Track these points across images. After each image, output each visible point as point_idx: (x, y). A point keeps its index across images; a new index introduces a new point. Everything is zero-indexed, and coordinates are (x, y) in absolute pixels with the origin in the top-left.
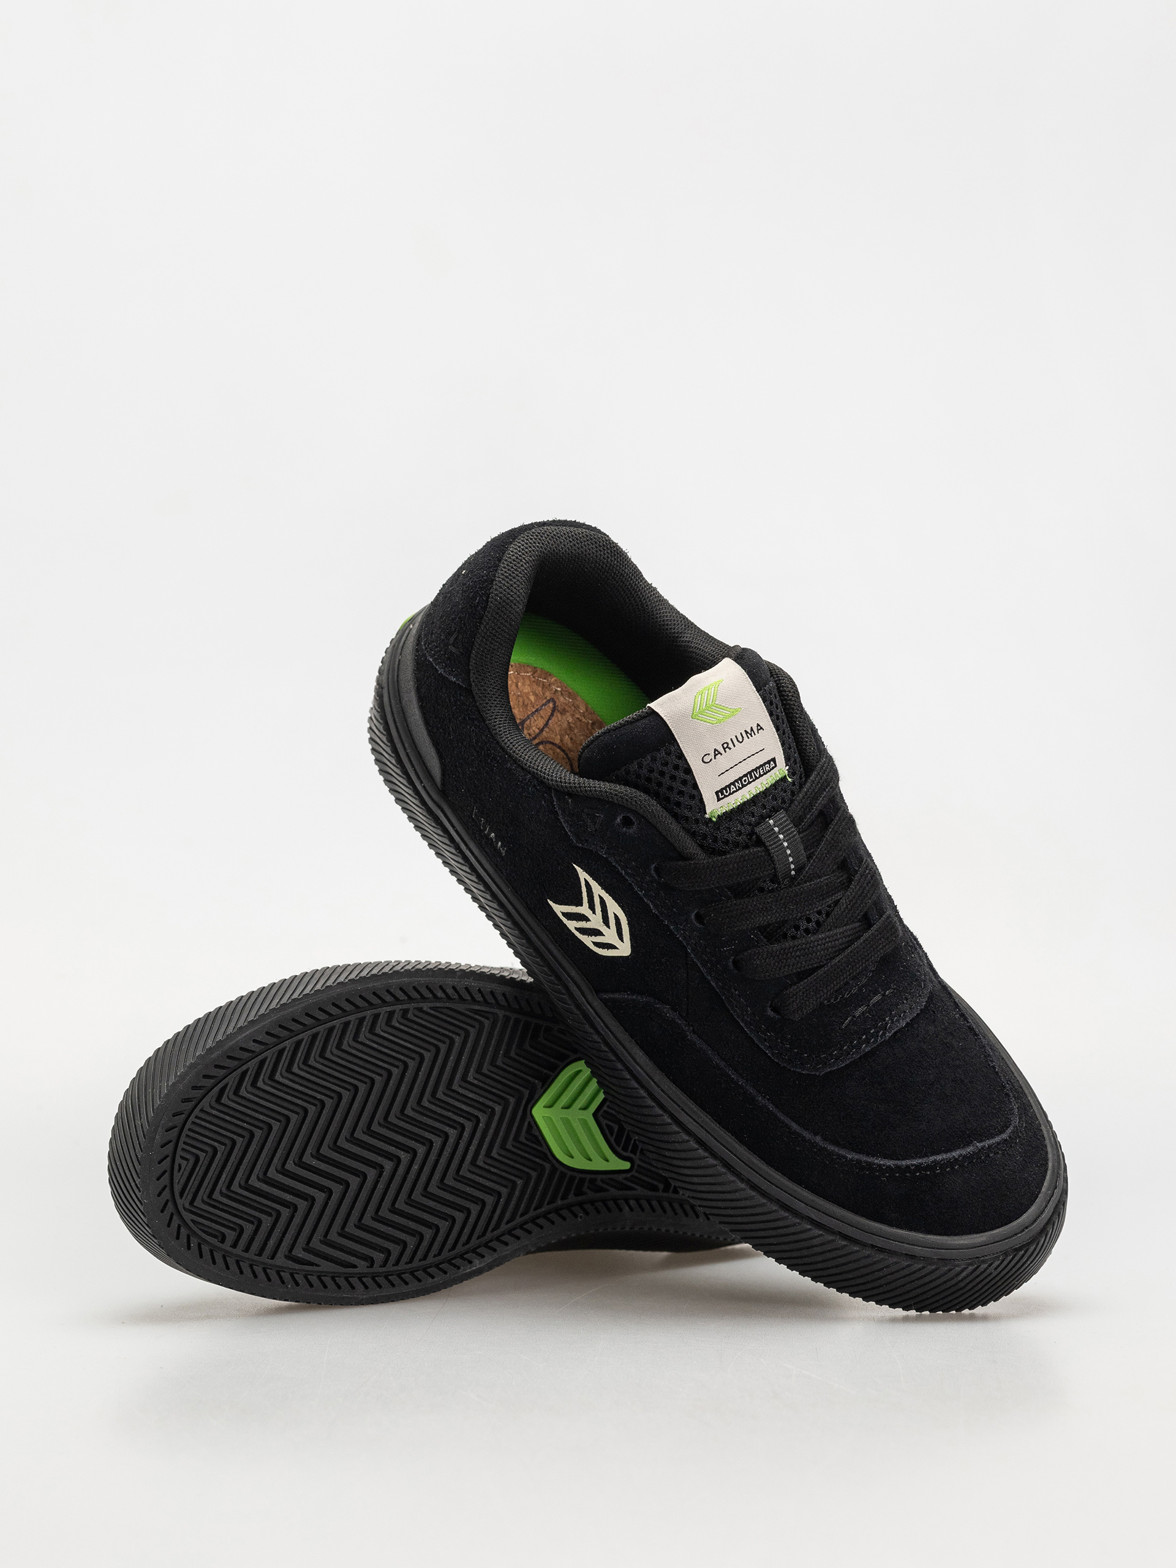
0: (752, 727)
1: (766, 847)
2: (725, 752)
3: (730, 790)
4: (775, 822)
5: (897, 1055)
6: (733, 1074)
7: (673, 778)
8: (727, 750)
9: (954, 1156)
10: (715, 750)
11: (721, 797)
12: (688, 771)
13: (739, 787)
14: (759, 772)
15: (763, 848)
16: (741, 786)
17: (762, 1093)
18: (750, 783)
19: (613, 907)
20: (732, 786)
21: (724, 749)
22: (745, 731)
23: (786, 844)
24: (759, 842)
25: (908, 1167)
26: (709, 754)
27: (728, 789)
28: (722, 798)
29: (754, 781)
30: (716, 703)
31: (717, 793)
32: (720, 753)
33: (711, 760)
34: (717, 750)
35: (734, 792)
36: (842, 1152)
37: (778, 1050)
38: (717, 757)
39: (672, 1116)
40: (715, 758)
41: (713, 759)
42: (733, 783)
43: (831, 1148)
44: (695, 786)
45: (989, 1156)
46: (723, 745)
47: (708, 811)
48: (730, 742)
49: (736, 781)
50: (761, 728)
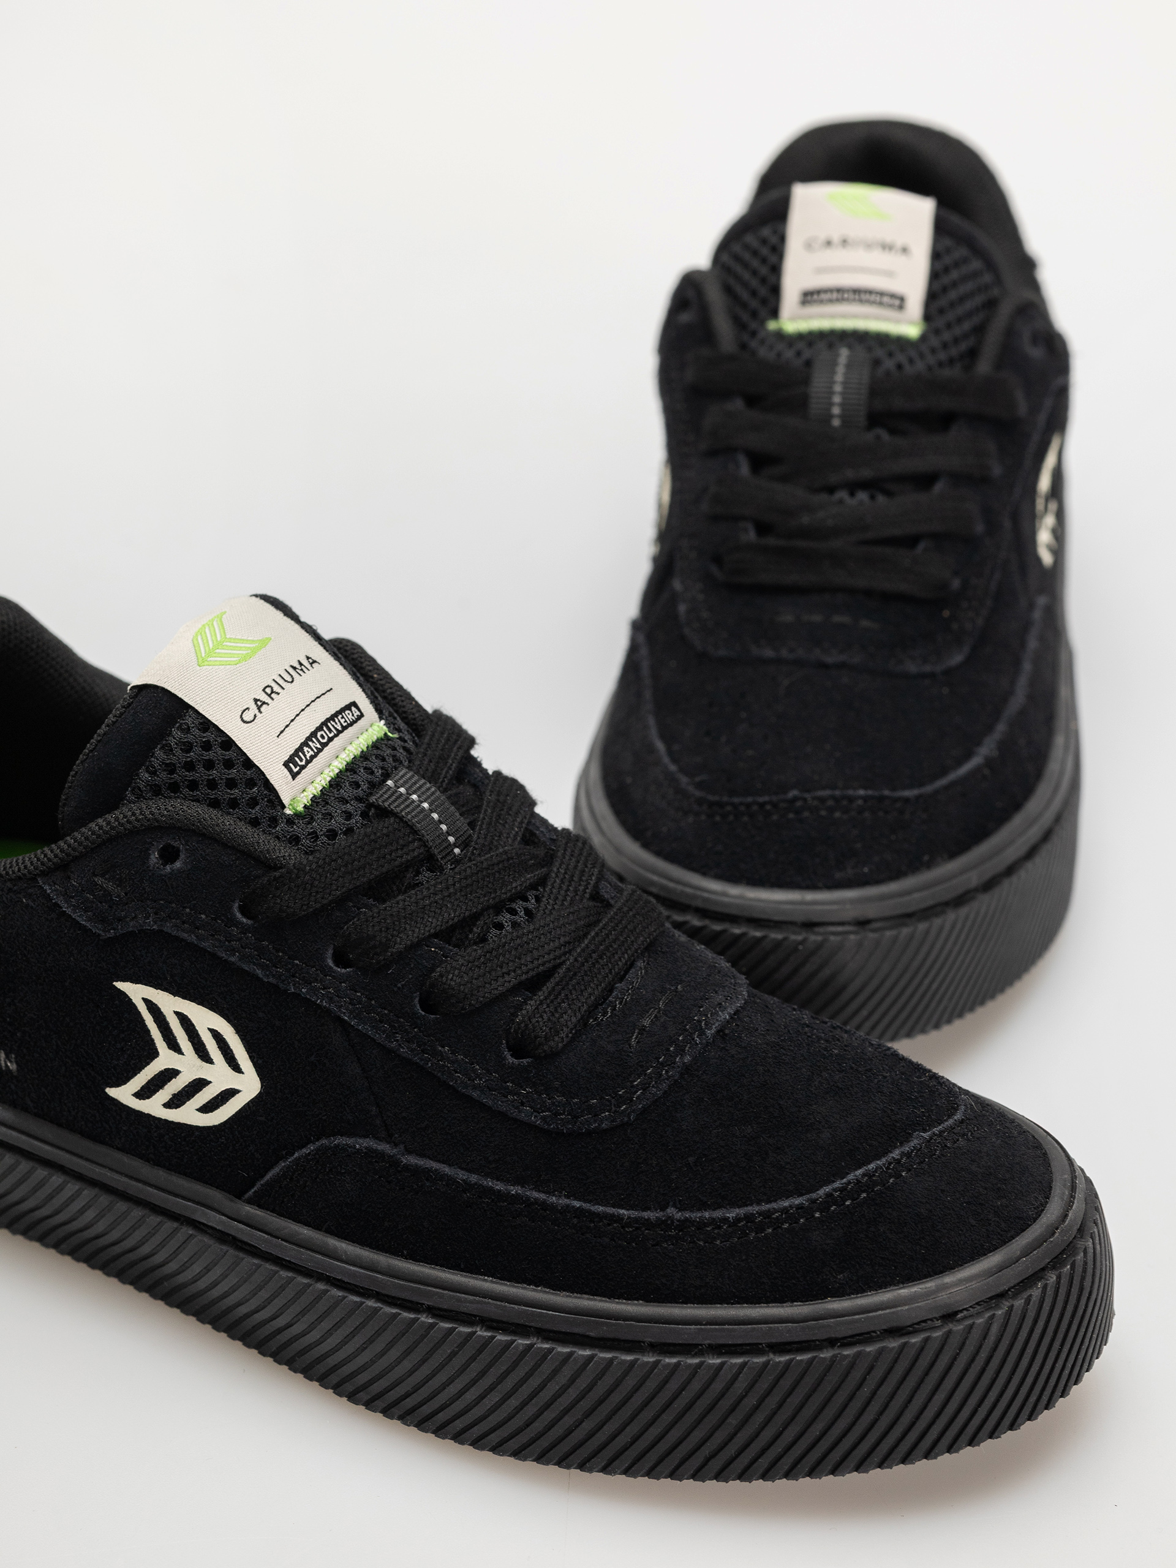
0: (299, 661)
1: (395, 815)
2: (273, 699)
3: (305, 756)
4: (395, 782)
5: (736, 1056)
6: (497, 1185)
7: (209, 765)
8: (273, 695)
9: (893, 1157)
10: (256, 700)
11: (295, 770)
12: (228, 743)
13: (316, 748)
14: (339, 721)
15: (392, 819)
16: (319, 746)
17: (554, 1192)
18: (331, 740)
19: (205, 1019)
20: (306, 749)
21: (269, 695)
22: (292, 666)
23: (426, 805)
24: (384, 813)
25: (829, 1195)
26: (248, 709)
27: (300, 754)
28: (298, 773)
29: (336, 736)
30: (228, 637)
31: (286, 765)
32: (264, 703)
33: (255, 716)
34: (259, 700)
35: (312, 757)
36: (718, 1214)
37: (549, 1110)
38: (262, 709)
39: (431, 1311)
40: (260, 712)
41: (258, 714)
42: (305, 744)
43: (696, 1215)
44: (249, 764)
45: (946, 1146)
46: (264, 690)
47: (286, 800)
48: (273, 685)
49: (309, 739)
50: (314, 662)
